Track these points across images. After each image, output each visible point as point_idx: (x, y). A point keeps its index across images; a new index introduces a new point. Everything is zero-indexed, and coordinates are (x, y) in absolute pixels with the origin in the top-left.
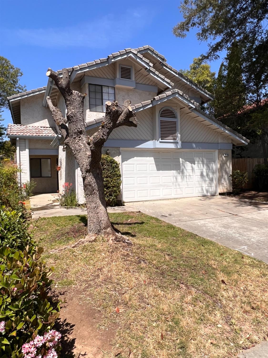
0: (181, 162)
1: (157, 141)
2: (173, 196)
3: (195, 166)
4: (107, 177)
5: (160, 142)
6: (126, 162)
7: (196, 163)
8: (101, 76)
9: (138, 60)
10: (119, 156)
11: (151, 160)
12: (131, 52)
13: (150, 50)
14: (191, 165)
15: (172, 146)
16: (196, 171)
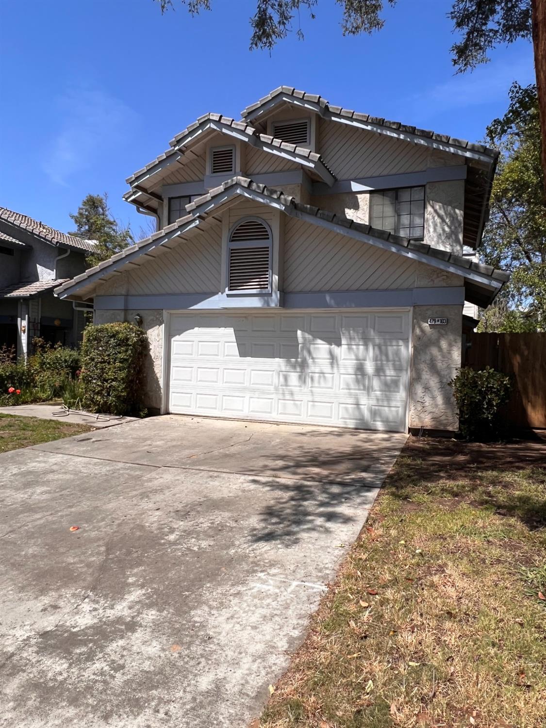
0: (300, 340)
1: (222, 293)
3: (341, 352)
5: (228, 296)
6: (178, 336)
7: (344, 342)
10: (161, 326)
12: (209, 121)
13: (287, 95)
15: (255, 303)
16: (341, 362)
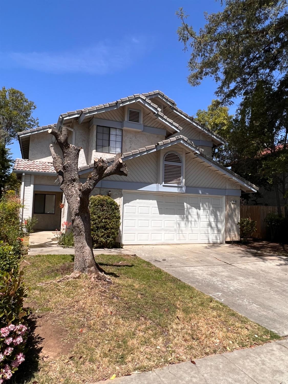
0: (186, 207)
1: (161, 184)
2: (176, 241)
3: (201, 212)
4: (105, 219)
5: (163, 186)
6: (127, 203)
7: (201, 208)
8: (110, 119)
9: (146, 105)
10: (121, 198)
11: (154, 203)
12: (139, 98)
13: (161, 95)
14: (196, 210)
15: (175, 190)
16: (201, 216)
